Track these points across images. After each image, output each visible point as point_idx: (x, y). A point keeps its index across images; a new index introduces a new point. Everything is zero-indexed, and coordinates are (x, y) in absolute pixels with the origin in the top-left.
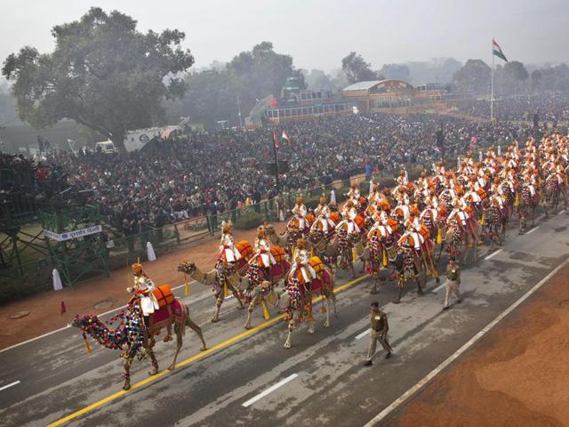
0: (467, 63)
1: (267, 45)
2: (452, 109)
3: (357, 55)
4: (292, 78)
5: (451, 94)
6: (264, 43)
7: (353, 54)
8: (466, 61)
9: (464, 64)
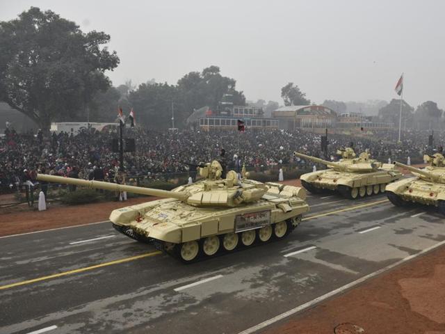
0: (391, 102)
1: (215, 69)
2: (367, 133)
3: (294, 86)
4: (227, 95)
5: (370, 122)
6: (212, 67)
7: (291, 84)
8: (391, 100)
9: (389, 103)
